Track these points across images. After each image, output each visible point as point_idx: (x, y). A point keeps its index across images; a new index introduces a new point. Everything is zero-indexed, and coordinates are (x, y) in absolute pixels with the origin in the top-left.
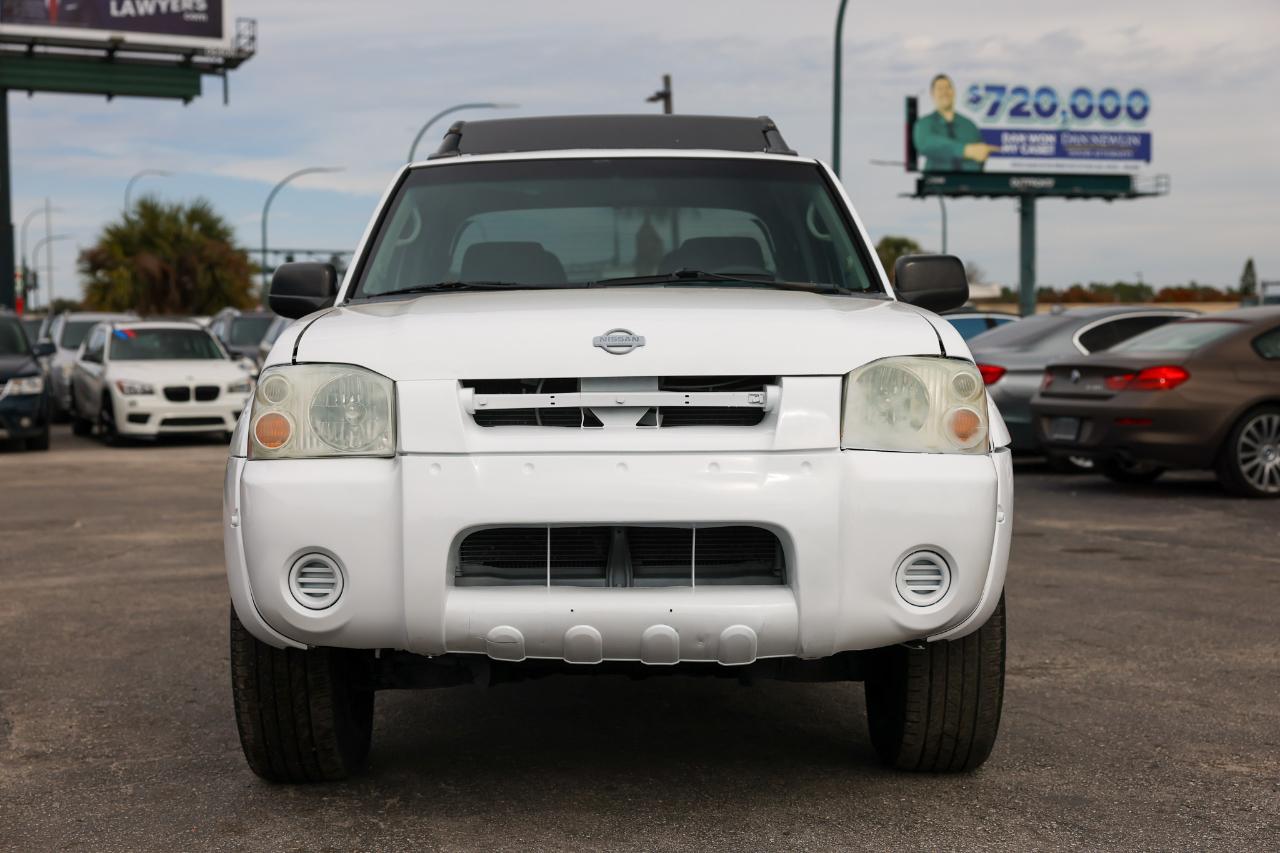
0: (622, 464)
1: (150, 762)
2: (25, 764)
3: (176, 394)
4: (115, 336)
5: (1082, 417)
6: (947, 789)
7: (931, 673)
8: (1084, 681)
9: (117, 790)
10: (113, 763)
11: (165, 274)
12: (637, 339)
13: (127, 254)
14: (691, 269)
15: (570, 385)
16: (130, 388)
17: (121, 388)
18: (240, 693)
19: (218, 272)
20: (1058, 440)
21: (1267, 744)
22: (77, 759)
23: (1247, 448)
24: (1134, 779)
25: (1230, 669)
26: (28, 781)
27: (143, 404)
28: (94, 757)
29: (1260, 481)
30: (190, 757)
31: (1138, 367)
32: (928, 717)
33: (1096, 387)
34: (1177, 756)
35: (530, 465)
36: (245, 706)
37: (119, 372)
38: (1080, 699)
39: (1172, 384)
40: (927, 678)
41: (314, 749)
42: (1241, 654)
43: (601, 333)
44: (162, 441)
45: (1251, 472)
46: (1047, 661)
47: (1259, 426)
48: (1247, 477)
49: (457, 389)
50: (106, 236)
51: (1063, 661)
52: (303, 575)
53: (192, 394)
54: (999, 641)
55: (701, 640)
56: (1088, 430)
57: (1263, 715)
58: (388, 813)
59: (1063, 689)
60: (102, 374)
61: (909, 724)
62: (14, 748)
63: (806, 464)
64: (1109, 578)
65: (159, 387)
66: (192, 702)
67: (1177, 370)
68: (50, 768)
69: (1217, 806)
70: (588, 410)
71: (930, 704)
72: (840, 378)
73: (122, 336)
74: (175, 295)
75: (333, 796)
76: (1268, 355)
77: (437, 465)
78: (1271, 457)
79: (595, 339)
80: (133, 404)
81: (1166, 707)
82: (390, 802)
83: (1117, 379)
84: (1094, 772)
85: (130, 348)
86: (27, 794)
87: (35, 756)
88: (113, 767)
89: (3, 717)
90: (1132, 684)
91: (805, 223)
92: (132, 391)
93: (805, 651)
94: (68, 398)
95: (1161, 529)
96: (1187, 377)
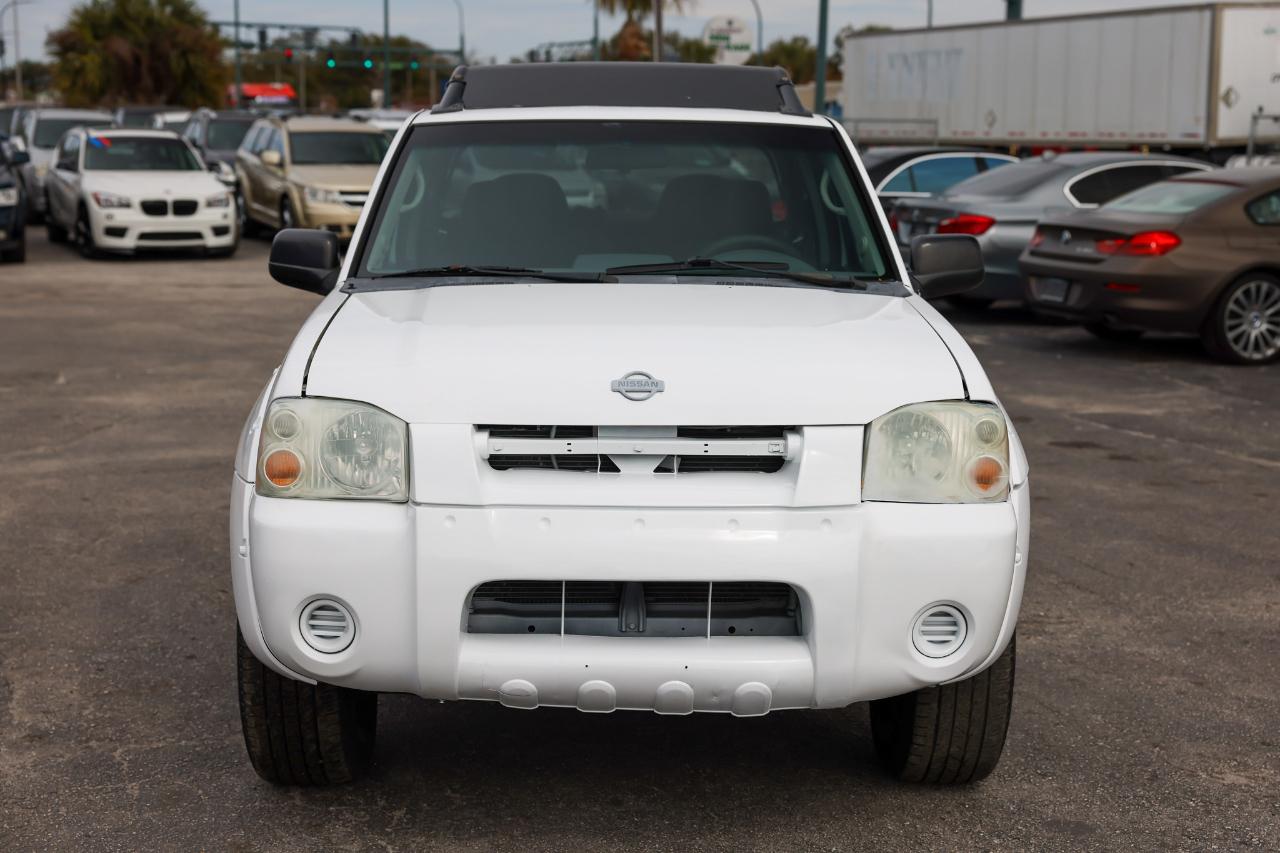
0: (640, 521)
1: (154, 750)
2: (28, 748)
3: (154, 208)
4: (90, 143)
5: (1071, 279)
6: (949, 809)
7: (940, 702)
8: (1079, 644)
9: (123, 789)
10: (115, 750)
11: (137, 60)
12: (656, 384)
13: (97, 37)
14: (703, 257)
15: (588, 432)
16: (107, 200)
17: (98, 200)
18: (247, 710)
19: (192, 59)
20: (1046, 301)
21: (1263, 743)
22: (80, 742)
23: (1234, 315)
24: (1135, 797)
25: (1223, 630)
26: (33, 775)
27: (121, 217)
28: (98, 740)
29: (1245, 348)
30: (193, 743)
31: (1130, 231)
32: (935, 742)
33: (1087, 250)
34: (1176, 762)
35: (546, 520)
36: (252, 722)
37: (96, 183)
38: (1076, 672)
39: (1164, 250)
40: (935, 705)
41: (321, 761)
42: (1233, 605)
43: (619, 376)
44: (140, 255)
45: (1237, 340)
46: (1042, 614)
47: (1247, 293)
48: (1232, 344)
49: (472, 435)
50: (76, 18)
51: (1058, 613)
52: (313, 617)
53: (170, 209)
54: (1008, 670)
55: (715, 695)
56: (1076, 292)
57: (1259, 700)
58: (396, 831)
59: (1058, 656)
60: (78, 183)
61: (916, 746)
62: (16, 722)
63: (827, 521)
64: (1099, 487)
65: (136, 202)
66: (192, 657)
67: (1171, 235)
68: (54, 756)
69: (1218, 838)
70: (605, 457)
71: (936, 731)
72: (862, 428)
73: (97, 144)
74: (147, 81)
75: (340, 805)
76: (1261, 220)
77: (451, 518)
78: (1257, 324)
79: (613, 383)
80: (110, 217)
81: (1162, 686)
82: (398, 814)
83: (1109, 243)
84: (1095, 786)
85: (107, 157)
86: (33, 795)
87: (37, 737)
88: (117, 754)
89: (2, 674)
90: (1127, 649)
91: (819, 191)
92: (109, 204)
93: (819, 703)
94: (41, 200)
95: (1148, 412)
96: (1178, 242)
